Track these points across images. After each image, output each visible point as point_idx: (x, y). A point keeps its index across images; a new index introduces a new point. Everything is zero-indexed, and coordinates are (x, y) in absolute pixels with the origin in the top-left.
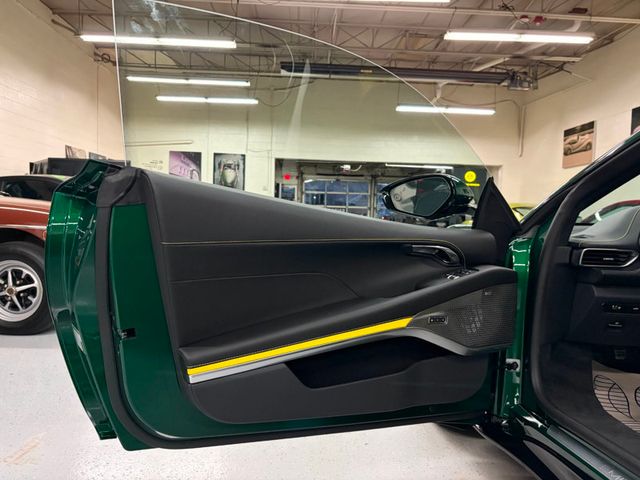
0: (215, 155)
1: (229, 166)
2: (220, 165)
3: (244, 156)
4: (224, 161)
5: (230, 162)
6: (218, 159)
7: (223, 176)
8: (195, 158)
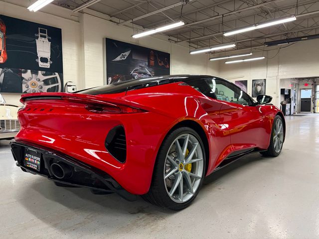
0: (253, 80)
1: (259, 85)
2: (255, 84)
3: (265, 80)
4: (257, 83)
5: (259, 83)
6: (254, 82)
7: (256, 89)
8: (245, 83)
